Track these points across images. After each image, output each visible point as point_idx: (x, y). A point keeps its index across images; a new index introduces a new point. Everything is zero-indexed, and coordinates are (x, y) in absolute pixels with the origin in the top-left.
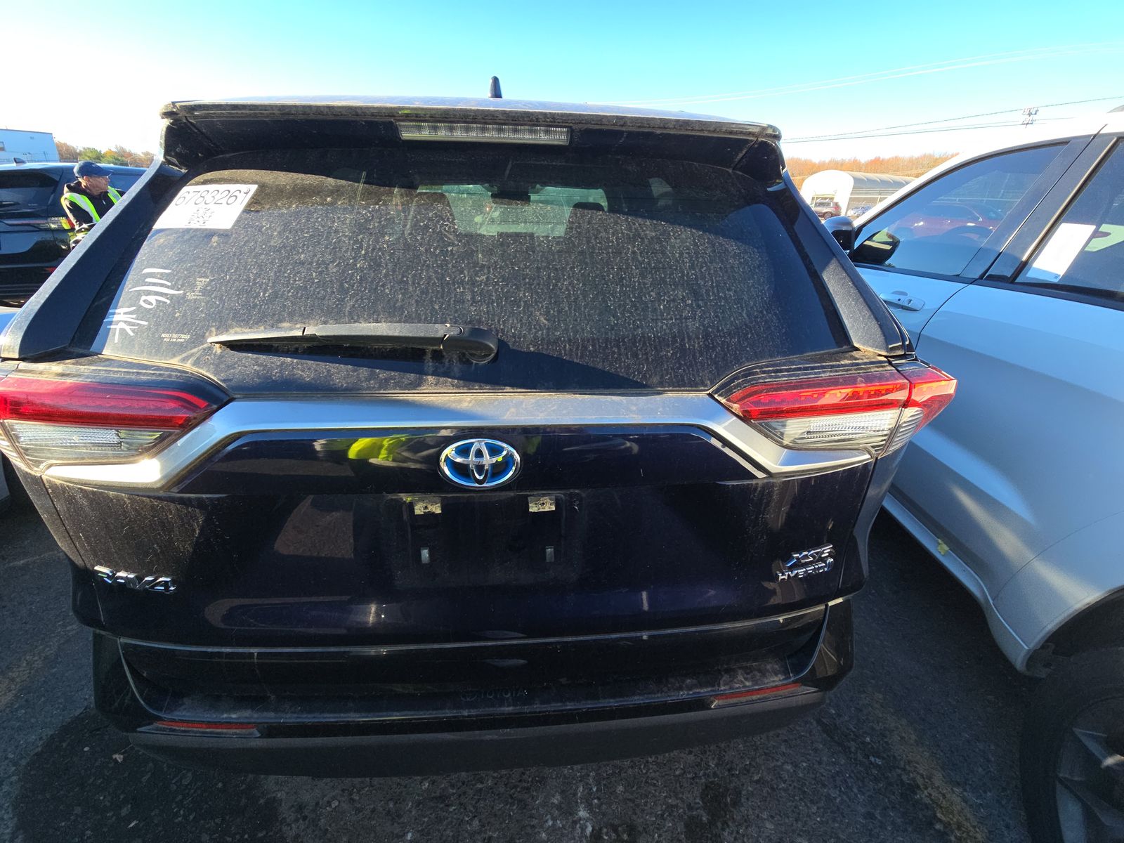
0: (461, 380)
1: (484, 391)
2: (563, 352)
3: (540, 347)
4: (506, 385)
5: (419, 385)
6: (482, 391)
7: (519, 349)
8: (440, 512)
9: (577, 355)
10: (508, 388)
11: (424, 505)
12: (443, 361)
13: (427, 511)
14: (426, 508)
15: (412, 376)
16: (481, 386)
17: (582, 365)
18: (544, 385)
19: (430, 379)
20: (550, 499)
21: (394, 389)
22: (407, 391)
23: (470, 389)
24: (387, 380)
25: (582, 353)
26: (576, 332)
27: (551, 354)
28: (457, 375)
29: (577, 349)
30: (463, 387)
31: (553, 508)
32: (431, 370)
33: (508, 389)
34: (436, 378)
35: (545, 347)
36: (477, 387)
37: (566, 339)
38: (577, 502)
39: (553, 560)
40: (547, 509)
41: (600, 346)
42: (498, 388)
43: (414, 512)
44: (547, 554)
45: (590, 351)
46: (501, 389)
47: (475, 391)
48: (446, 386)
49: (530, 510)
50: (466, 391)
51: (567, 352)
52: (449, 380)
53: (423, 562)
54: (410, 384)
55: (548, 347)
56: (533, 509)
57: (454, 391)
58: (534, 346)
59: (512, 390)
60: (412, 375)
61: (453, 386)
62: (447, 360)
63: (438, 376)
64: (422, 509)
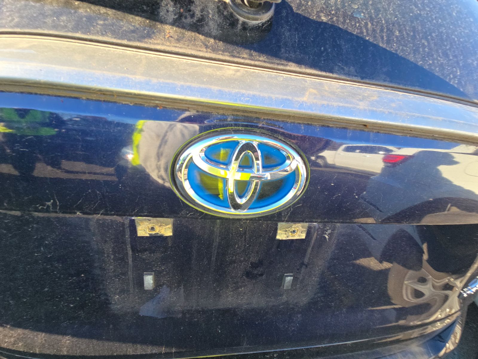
0: (220, 40)
1: (257, 63)
2: (365, 31)
3: (335, 19)
4: (289, 60)
5: (149, 36)
6: (253, 62)
7: (307, 15)
8: (171, 234)
9: (382, 38)
10: (293, 64)
11: (150, 226)
12: (192, 8)
13: (153, 233)
14: (153, 229)
15: (137, 21)
16: (251, 55)
17: (390, 52)
18: (343, 69)
19: (169, 30)
20: (303, 227)
21: (103, 35)
22: (125, 42)
23: (234, 56)
24: (90, 19)
25: (388, 37)
26: (377, 11)
27: (350, 29)
28: (214, 32)
29: (382, 31)
30: (223, 51)
31: (303, 236)
32: (171, 17)
33: (293, 66)
34: (179, 30)
35: (341, 19)
36: (245, 56)
37: (367, 16)
38: (329, 231)
39: (290, 288)
40: (296, 237)
41: (408, 34)
42: (278, 62)
43: (136, 232)
44: (286, 281)
45: (397, 37)
46: (282, 64)
47: (242, 61)
48: (194, 45)
49: (278, 237)
50: (228, 58)
51: (370, 32)
52: (202, 37)
53: (146, 289)
54: (133, 32)
55: (345, 21)
56: (281, 236)
57: (208, 55)
58: (327, 15)
59: (298, 69)
60: (137, 18)
61: (207, 47)
62: (199, 8)
63: (183, 27)
64: (148, 231)
